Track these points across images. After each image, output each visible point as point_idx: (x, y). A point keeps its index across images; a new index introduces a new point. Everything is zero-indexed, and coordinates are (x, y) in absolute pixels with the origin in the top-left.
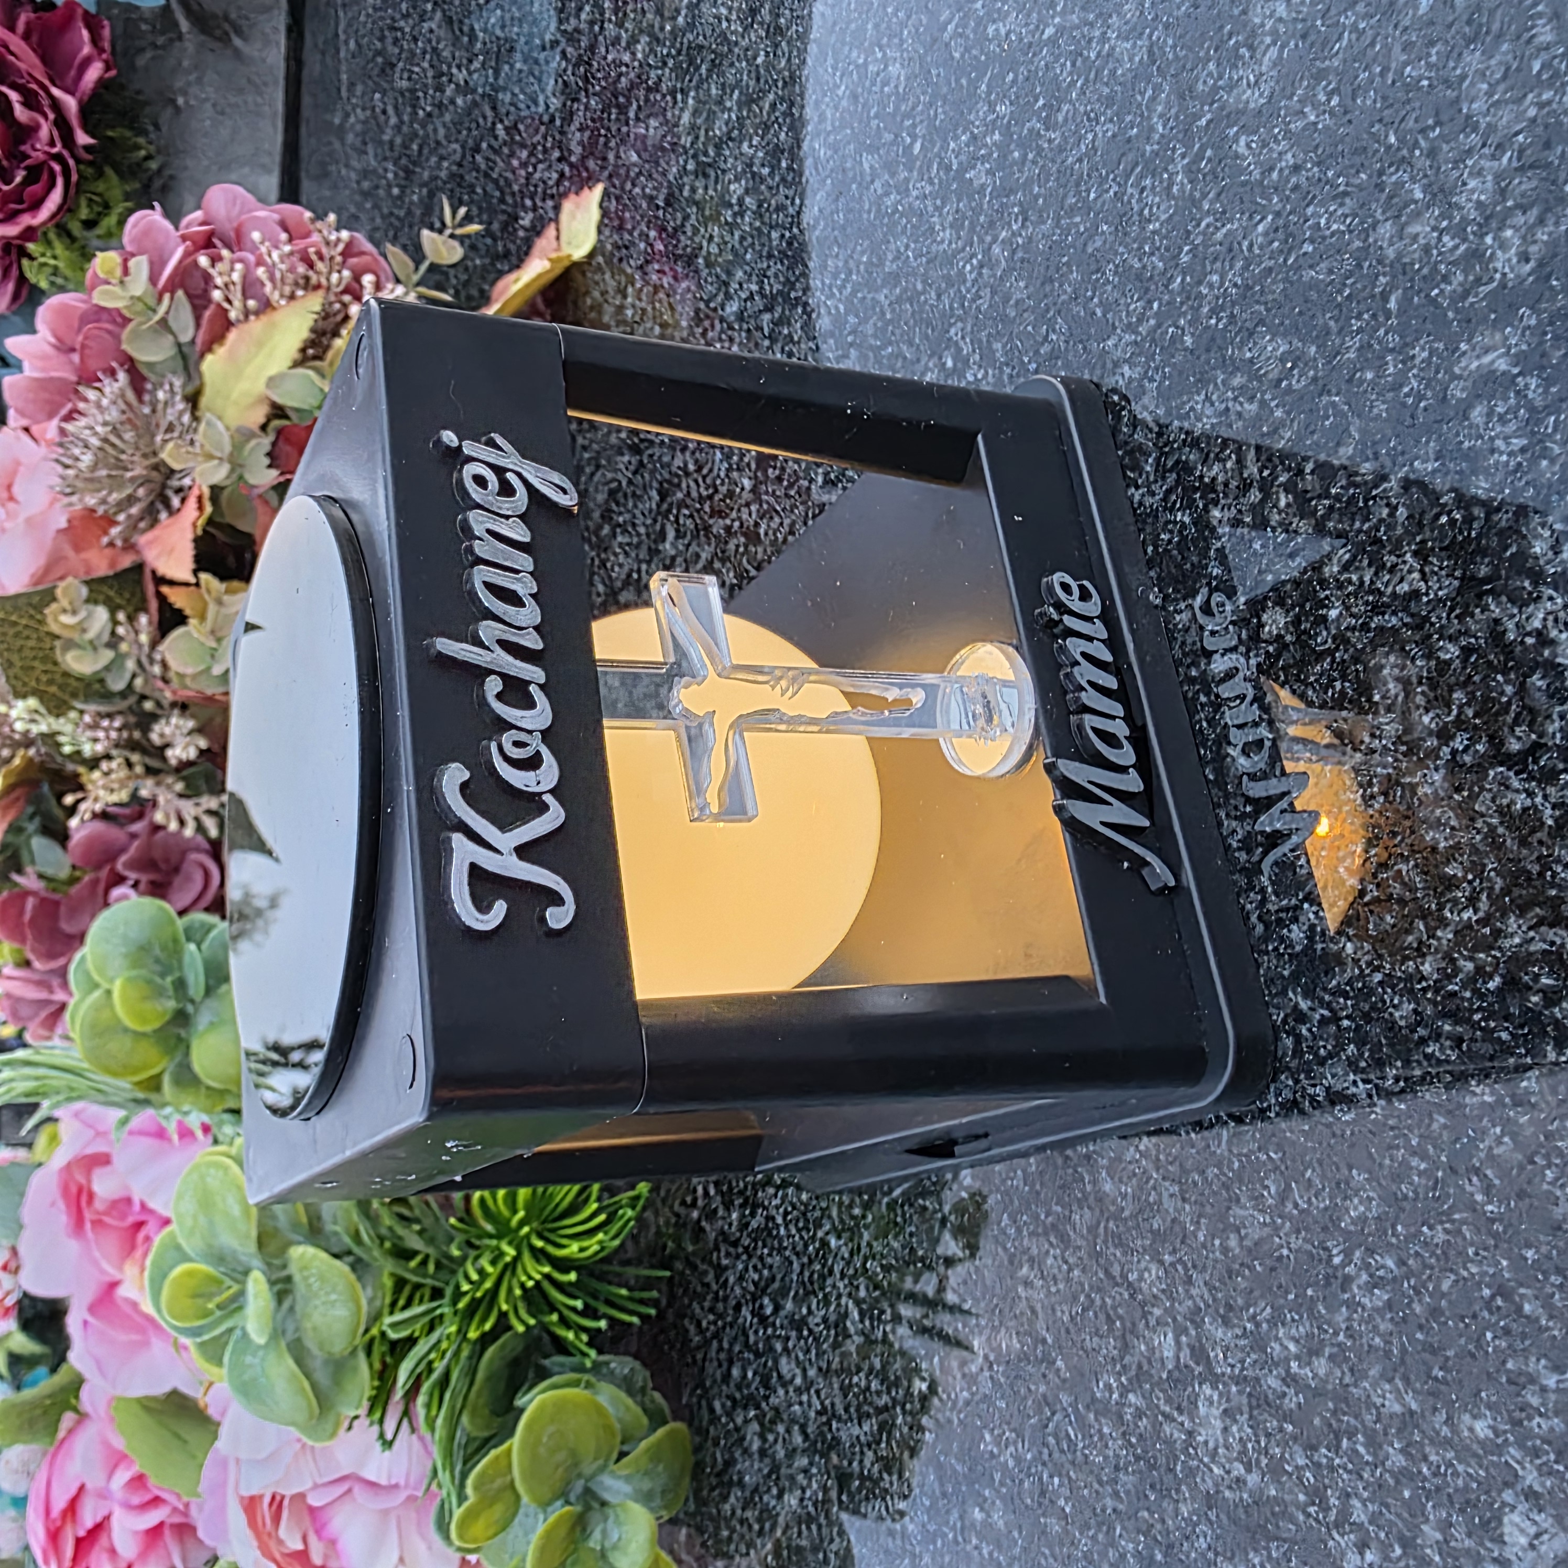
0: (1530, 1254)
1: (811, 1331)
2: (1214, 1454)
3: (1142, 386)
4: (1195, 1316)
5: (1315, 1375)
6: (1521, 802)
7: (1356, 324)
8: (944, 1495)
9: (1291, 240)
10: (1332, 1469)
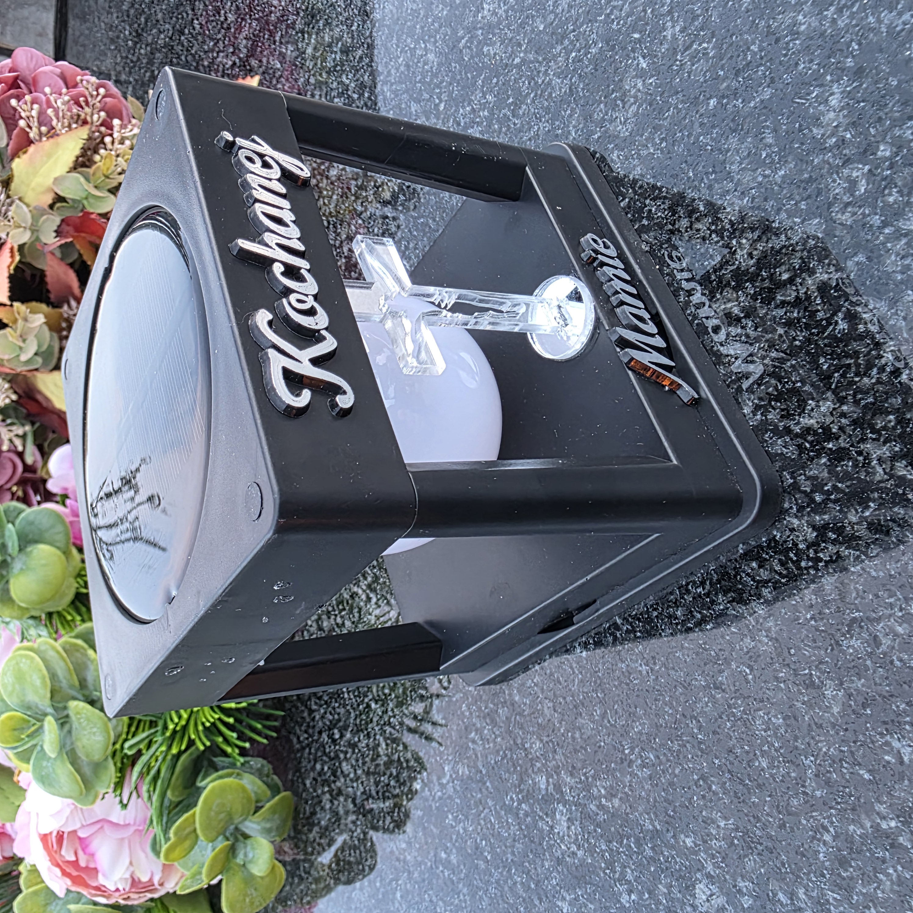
0: (717, 761)
1: (360, 750)
4: (557, 769)
5: (613, 807)
8: (427, 843)
10: (618, 853)
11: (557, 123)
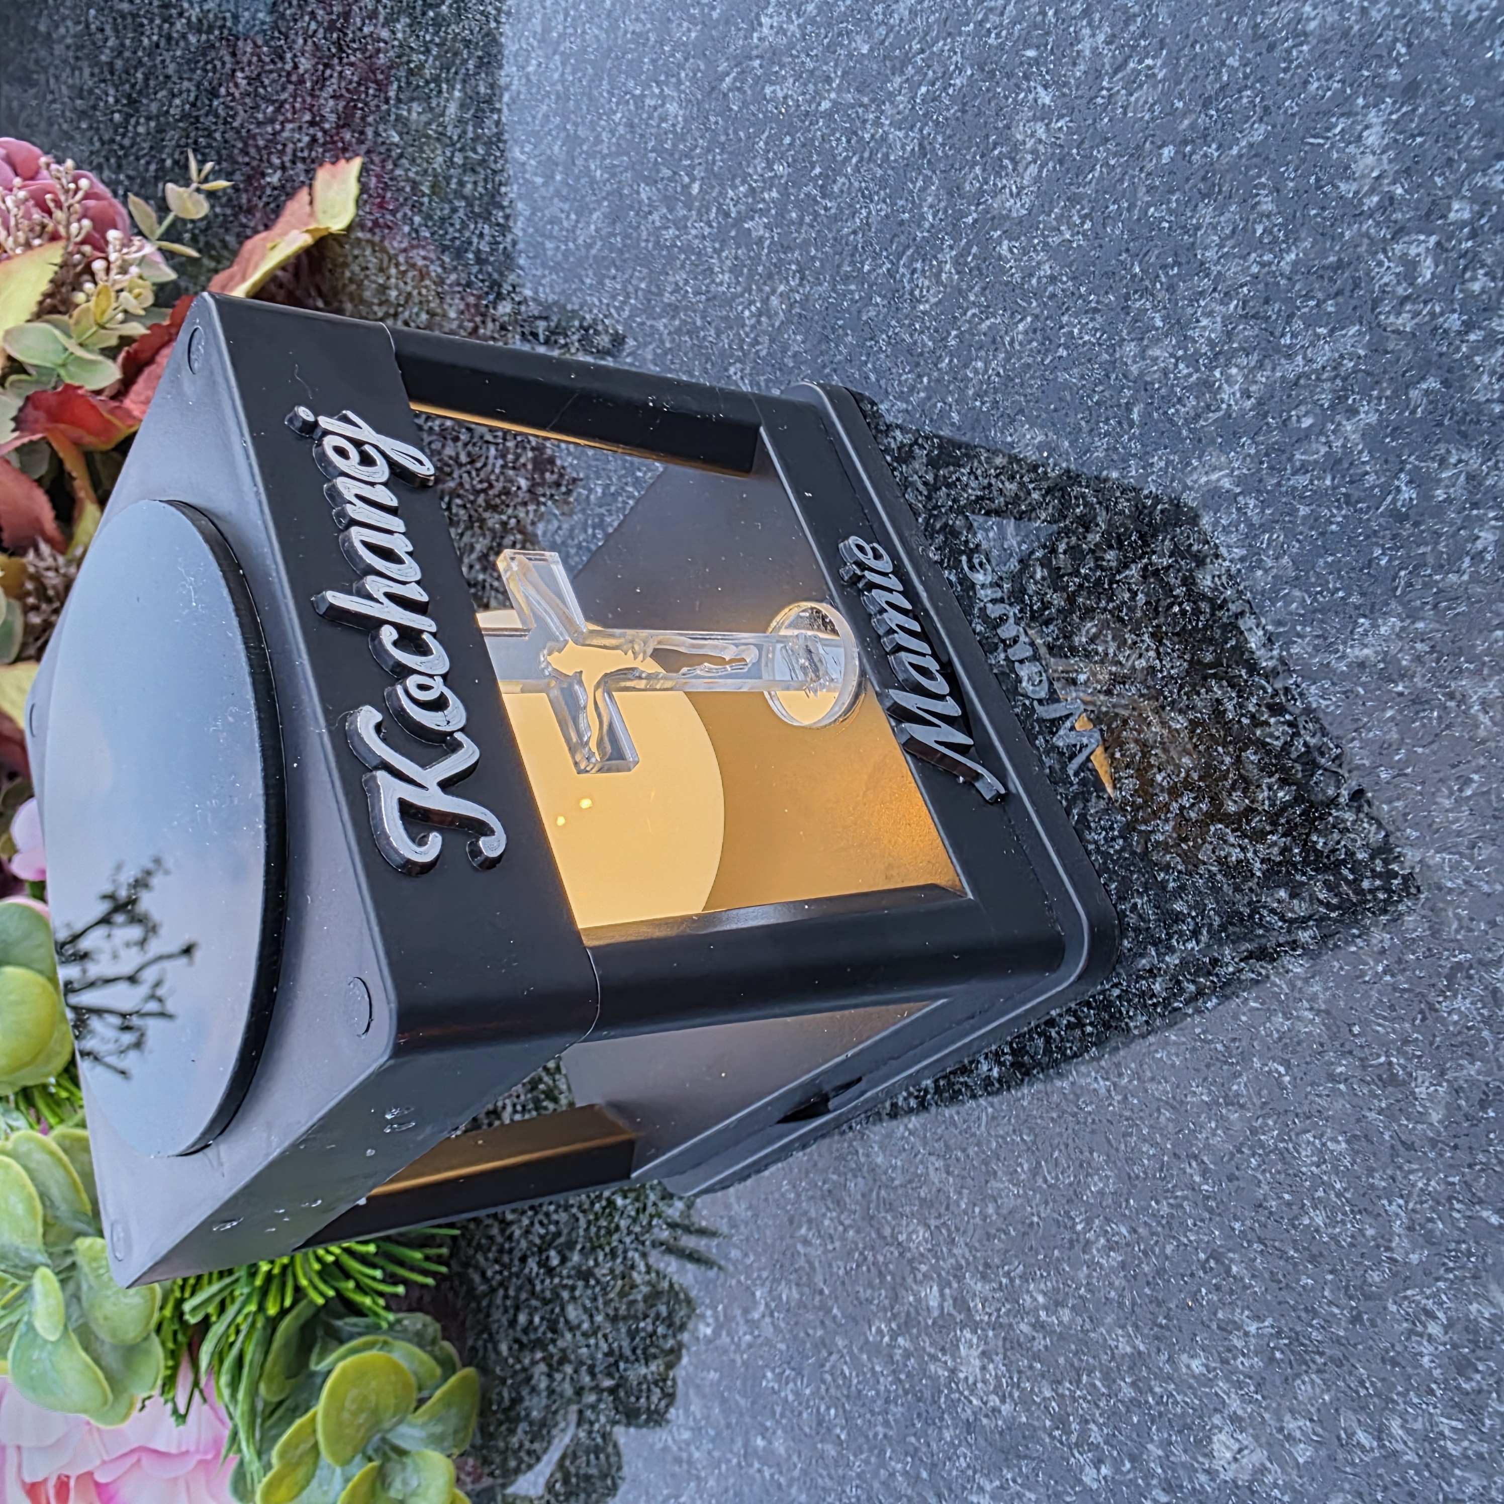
0: (1237, 1225)
2: (973, 1389)
3: (911, 451)
4: (958, 1272)
5: (1061, 1323)
6: (1236, 855)
7: (1104, 428)
8: (729, 1426)
9: (1048, 342)
10: (1074, 1399)
11: (900, 203)
